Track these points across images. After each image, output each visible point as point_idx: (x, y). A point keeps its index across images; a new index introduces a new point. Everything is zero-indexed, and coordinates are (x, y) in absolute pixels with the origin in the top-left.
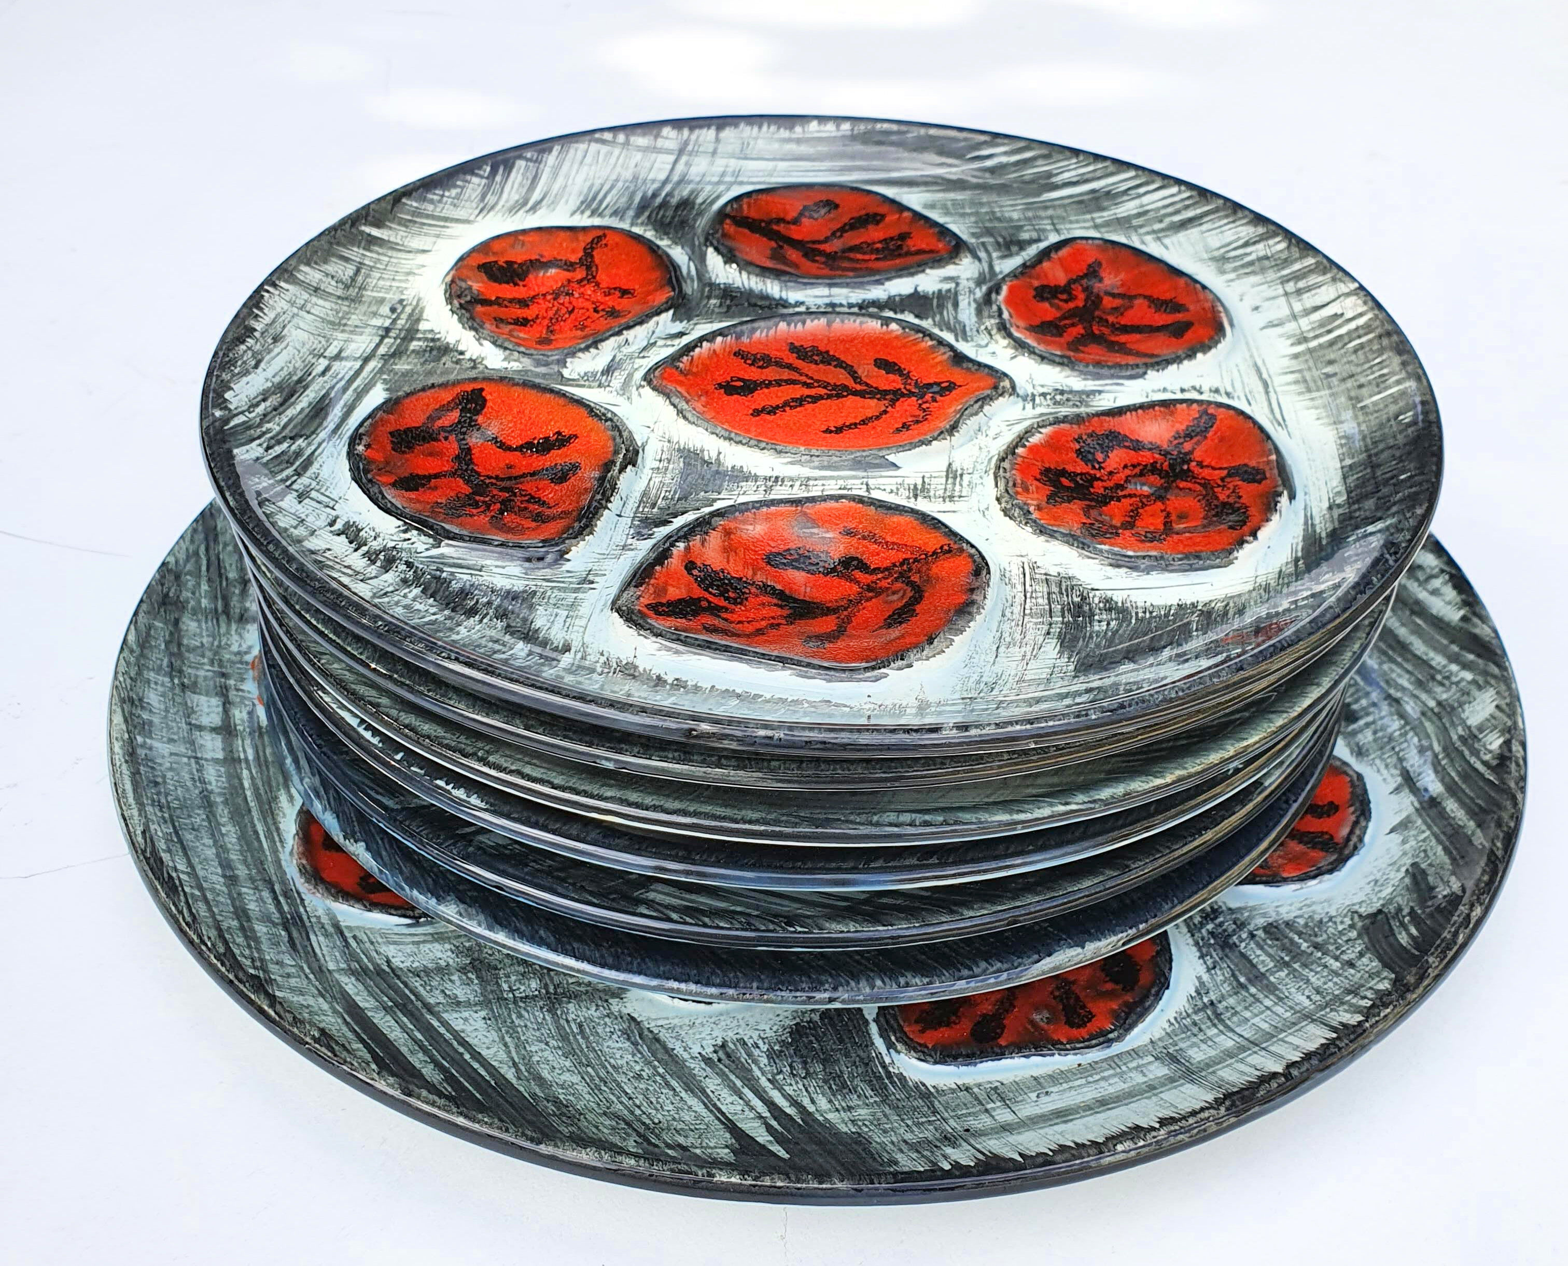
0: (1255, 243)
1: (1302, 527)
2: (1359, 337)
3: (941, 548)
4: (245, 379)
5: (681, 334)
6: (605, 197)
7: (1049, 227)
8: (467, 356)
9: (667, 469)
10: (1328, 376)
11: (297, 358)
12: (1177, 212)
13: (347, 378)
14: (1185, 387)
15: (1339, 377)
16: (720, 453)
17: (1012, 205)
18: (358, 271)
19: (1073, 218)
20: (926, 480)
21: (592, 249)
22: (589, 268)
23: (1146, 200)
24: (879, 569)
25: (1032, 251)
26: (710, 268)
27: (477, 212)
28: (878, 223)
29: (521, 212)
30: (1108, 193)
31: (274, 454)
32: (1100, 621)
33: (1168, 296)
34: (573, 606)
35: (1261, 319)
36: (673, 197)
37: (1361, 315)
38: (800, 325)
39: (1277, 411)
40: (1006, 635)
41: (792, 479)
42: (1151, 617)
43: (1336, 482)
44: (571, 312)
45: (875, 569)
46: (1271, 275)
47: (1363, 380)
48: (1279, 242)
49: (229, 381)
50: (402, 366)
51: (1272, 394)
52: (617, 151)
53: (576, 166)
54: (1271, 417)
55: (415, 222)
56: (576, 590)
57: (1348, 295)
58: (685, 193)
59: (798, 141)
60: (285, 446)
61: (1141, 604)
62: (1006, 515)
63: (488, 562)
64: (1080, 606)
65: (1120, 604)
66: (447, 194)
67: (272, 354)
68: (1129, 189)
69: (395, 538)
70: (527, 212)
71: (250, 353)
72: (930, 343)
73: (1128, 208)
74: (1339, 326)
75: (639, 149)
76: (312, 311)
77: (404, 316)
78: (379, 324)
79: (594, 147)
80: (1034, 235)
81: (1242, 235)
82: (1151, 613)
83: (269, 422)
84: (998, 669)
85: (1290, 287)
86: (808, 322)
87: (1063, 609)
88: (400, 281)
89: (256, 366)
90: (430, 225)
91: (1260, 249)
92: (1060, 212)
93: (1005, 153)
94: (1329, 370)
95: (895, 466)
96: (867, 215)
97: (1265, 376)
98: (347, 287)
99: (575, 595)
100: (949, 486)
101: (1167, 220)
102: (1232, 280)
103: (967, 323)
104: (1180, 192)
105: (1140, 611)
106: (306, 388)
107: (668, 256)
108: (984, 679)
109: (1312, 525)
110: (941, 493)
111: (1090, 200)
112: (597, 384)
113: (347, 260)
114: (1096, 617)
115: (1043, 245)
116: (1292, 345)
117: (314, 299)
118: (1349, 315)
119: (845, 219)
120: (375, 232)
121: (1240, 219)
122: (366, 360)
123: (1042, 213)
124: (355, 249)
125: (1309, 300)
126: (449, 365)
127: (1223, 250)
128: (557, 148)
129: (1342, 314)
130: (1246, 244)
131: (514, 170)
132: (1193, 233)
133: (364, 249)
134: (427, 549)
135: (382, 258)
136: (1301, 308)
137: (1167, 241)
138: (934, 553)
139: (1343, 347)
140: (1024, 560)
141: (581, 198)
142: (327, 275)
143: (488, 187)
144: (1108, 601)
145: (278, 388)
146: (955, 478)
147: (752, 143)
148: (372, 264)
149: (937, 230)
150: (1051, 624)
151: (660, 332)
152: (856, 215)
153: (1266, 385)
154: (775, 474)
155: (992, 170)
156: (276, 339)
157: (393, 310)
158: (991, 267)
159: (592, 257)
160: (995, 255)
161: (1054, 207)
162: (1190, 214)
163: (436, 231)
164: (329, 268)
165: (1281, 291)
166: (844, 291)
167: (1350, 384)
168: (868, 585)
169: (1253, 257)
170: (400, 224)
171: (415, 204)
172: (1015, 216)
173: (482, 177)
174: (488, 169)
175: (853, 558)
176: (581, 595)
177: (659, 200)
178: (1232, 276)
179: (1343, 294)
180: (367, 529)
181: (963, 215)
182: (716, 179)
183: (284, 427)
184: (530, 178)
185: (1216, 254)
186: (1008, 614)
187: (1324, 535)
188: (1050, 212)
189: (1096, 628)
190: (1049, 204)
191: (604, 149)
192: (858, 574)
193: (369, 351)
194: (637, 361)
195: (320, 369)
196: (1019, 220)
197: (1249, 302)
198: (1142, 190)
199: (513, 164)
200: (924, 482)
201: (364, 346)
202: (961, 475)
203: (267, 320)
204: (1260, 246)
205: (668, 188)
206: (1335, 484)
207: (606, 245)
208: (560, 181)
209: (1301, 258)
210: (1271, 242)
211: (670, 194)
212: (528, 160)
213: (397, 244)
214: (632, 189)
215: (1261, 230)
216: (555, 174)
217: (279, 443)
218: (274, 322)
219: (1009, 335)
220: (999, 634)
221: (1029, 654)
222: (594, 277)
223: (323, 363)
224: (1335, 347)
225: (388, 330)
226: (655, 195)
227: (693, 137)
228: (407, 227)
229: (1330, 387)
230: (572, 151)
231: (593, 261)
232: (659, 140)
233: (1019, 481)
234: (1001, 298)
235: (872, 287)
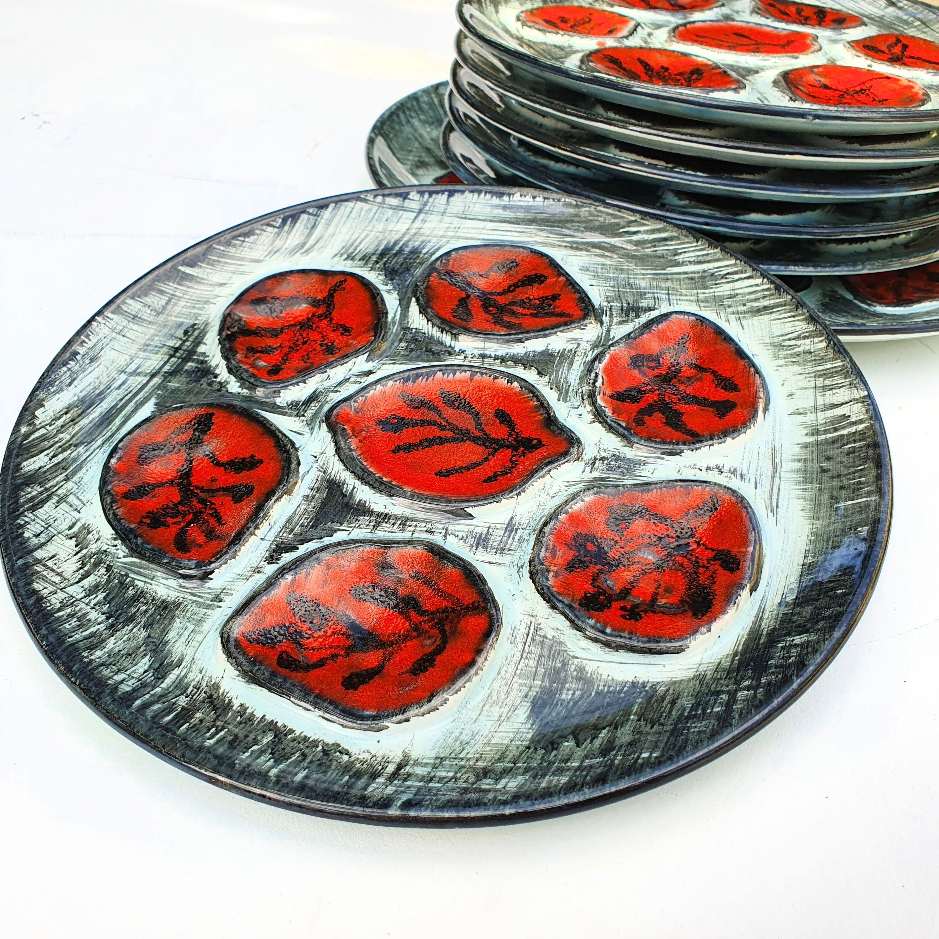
0: (805, 338)
1: (753, 619)
2: (855, 441)
3: (473, 603)
4: (57, 396)
5: (370, 372)
6: (360, 243)
7: (664, 297)
8: (218, 380)
9: (313, 498)
10: (824, 471)
11: (104, 375)
12: (757, 299)
13: (134, 391)
14: (711, 465)
15: (830, 474)
16: (354, 488)
17: (643, 274)
18: (170, 300)
19: (684, 292)
20: (491, 530)
21: (335, 291)
22: (329, 306)
23: (738, 285)
24: (427, 611)
25: (644, 318)
26: (410, 314)
27: (267, 253)
28: (542, 282)
29: (298, 254)
30: (713, 274)
31: (56, 462)
32: (568, 690)
33: (728, 375)
34: (200, 621)
35: (793, 405)
36: (407, 246)
37: (861, 422)
38: (451, 376)
39: (775, 496)
40: (494, 693)
41: (396, 518)
42: (608, 692)
43: (794, 578)
44: (304, 343)
45: (425, 611)
46: (810, 368)
47: (845, 482)
48: (821, 341)
49: (43, 400)
50: (173, 384)
51: (777, 479)
52: (375, 209)
53: (344, 219)
54: (768, 501)
55: (220, 262)
56: (208, 607)
57: (857, 401)
58: (417, 244)
59: (505, 208)
60: (66, 454)
61: (604, 677)
62: (531, 578)
63: (158, 574)
64: (558, 672)
65: (589, 675)
66: (247, 240)
67: (86, 373)
68: (728, 274)
69: (109, 543)
70: (302, 253)
71: (68, 373)
72: (535, 403)
73: (724, 289)
74: (844, 428)
75: (392, 207)
76: (127, 335)
77: (191, 339)
78: (172, 345)
79: (359, 204)
80: (651, 303)
81: (797, 329)
82: (609, 687)
83: (63, 433)
84: (475, 728)
85: (820, 382)
86: (458, 373)
87: (545, 673)
88: (199, 308)
89: (70, 385)
90: (231, 264)
91: (806, 345)
92: (676, 285)
93: (646, 232)
94: (825, 465)
95: (470, 516)
96: (536, 275)
97: (777, 461)
98: (158, 314)
99: (205, 611)
100: (505, 539)
101: (749, 305)
102: (780, 366)
103: (573, 382)
104: (762, 283)
105: (602, 684)
106: (102, 400)
107: (383, 300)
108: (462, 737)
109: (761, 618)
110: (496, 544)
111: (699, 278)
112: (295, 412)
113: (162, 292)
114: (567, 685)
115: (654, 314)
116: (806, 435)
117: (131, 325)
118: (853, 419)
119: (520, 277)
120: (188, 270)
121: (799, 315)
122: (153, 376)
123: (663, 285)
124: (171, 284)
125: (831, 397)
126: (205, 386)
127: (781, 338)
128: (332, 205)
129: (849, 416)
130: (798, 338)
131: (299, 221)
132: (765, 319)
133: (178, 284)
134: (124, 557)
135: (189, 290)
136: (822, 403)
137: (744, 322)
138: (467, 607)
139: (841, 447)
140: (533, 620)
141: (343, 244)
142: (145, 305)
143: (278, 234)
144: (581, 670)
145: (82, 401)
146: (511, 532)
147: (472, 206)
148: (181, 295)
149: (578, 295)
150: (531, 687)
151: (355, 370)
152: (527, 274)
153: (775, 468)
154: (386, 511)
155: (637, 243)
156: (92, 360)
157: (186, 332)
158: (609, 331)
159: (333, 297)
160: (615, 320)
161: (672, 280)
162: (766, 303)
163: (232, 268)
164: (147, 300)
165: (812, 384)
166: (495, 346)
167: (835, 483)
168: (416, 625)
169: (801, 349)
170: (208, 264)
171: (222, 248)
172: (643, 284)
173: (274, 227)
174: (280, 221)
175: (414, 599)
176: (209, 612)
177: (397, 248)
178: (782, 362)
179: (854, 400)
180: (94, 532)
181: (606, 279)
182: (441, 233)
183: (73, 436)
184: (310, 227)
185: (776, 340)
186: (503, 672)
187: (765, 633)
188: (669, 284)
189: (564, 696)
190: (669, 276)
191: (366, 206)
192: (413, 614)
193: (157, 368)
194: (331, 394)
195: (119, 382)
196: (645, 288)
197: (788, 389)
198: (736, 277)
199: (299, 217)
200: (488, 532)
201: (156, 363)
202: (517, 529)
203: (90, 344)
204: (808, 341)
205: (406, 239)
206: (792, 580)
207: (344, 289)
208: (331, 230)
209: (834, 359)
210: (816, 340)
211: (405, 244)
212: (310, 214)
213: (203, 279)
214: (380, 239)
215: (811, 328)
216: (328, 225)
217: (65, 450)
218: (95, 345)
219: (593, 403)
220: (489, 692)
221: (504, 715)
222: (330, 314)
223: (123, 377)
224: (836, 445)
225: (176, 350)
226: (395, 243)
227: (431, 200)
228: (212, 265)
229: (821, 483)
230: (343, 208)
231: (332, 301)
232: (407, 201)
233: (551, 546)
234: (601, 366)
235: (515, 345)
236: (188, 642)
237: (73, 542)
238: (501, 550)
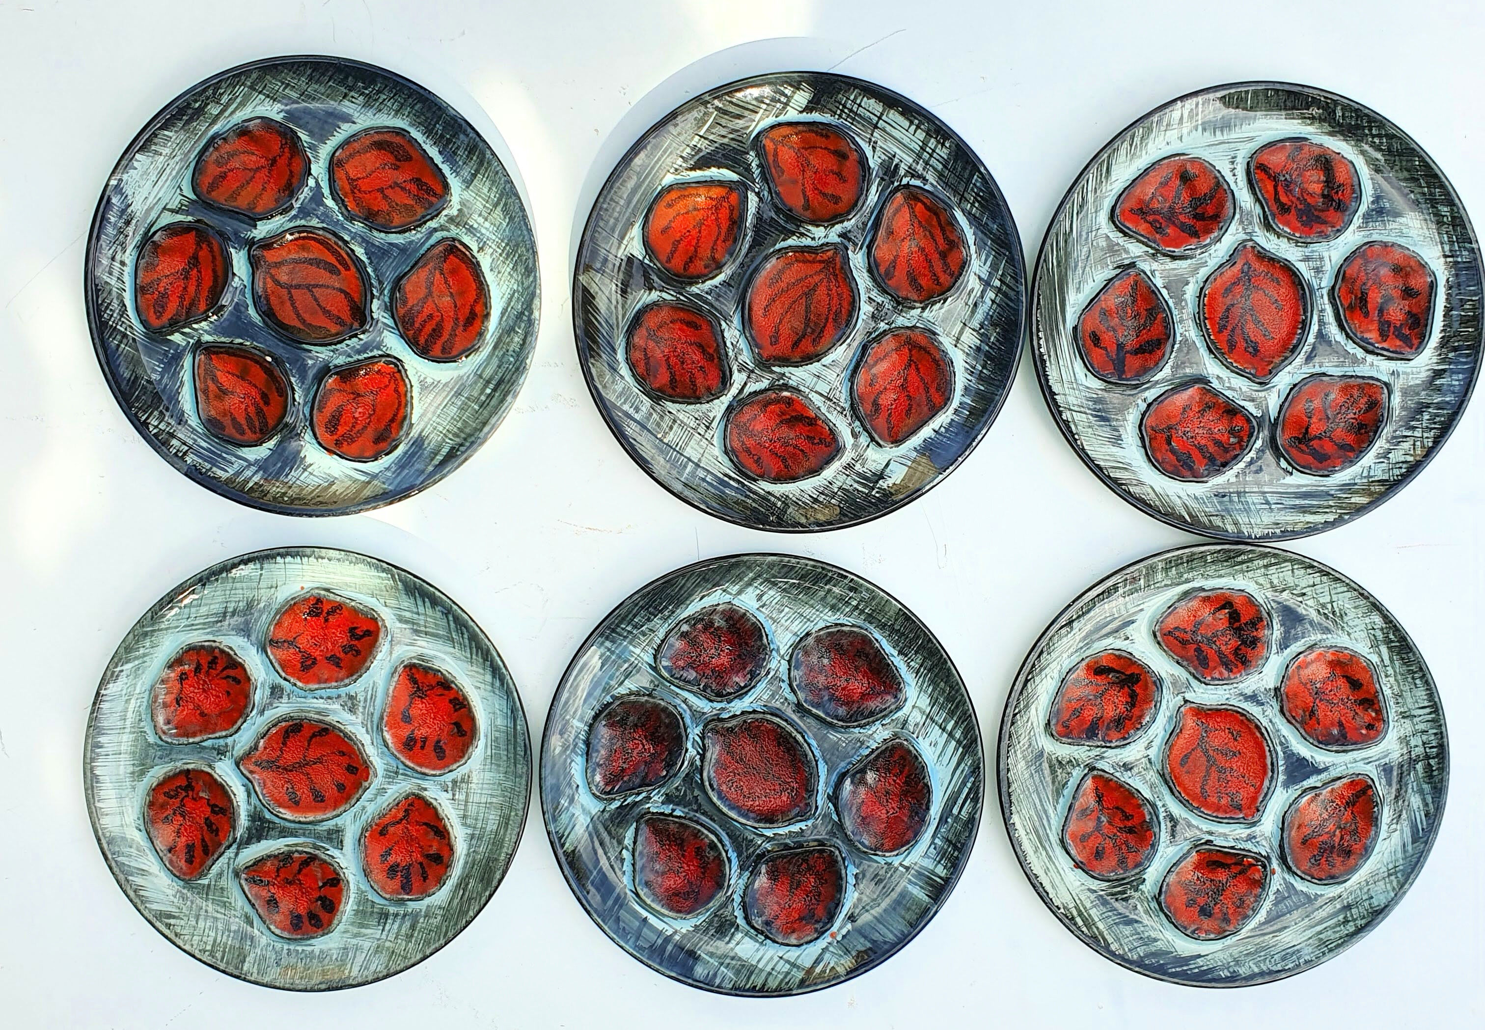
4: (1314, 522)
31: (1350, 494)
39: (1247, 139)
49: (1323, 524)
54: (1250, 141)
60: (1343, 495)
69: (1380, 442)
83: (1331, 505)
110: (1319, 264)
131: (1116, 477)
134: (1386, 430)
140: (1358, 230)
143: (1130, 483)
145: (1305, 511)
174: (1122, 488)
180: (1378, 452)
183: (1328, 500)
184: (1118, 470)
199: (1113, 479)
202: (1307, 255)
212: (1105, 473)
217: (1341, 497)
234: (1175, 251)
236: (1419, 373)
237: (1390, 455)
238: (1321, 259)
